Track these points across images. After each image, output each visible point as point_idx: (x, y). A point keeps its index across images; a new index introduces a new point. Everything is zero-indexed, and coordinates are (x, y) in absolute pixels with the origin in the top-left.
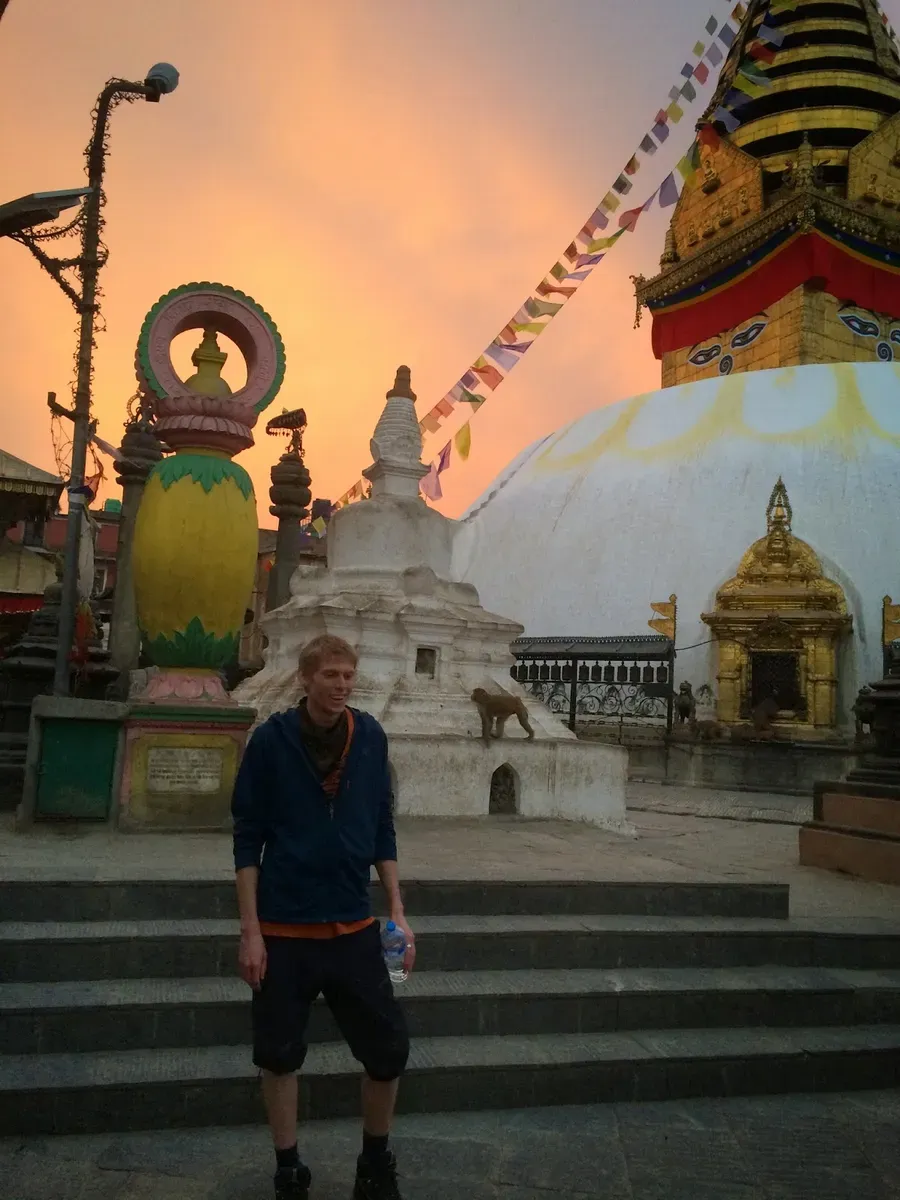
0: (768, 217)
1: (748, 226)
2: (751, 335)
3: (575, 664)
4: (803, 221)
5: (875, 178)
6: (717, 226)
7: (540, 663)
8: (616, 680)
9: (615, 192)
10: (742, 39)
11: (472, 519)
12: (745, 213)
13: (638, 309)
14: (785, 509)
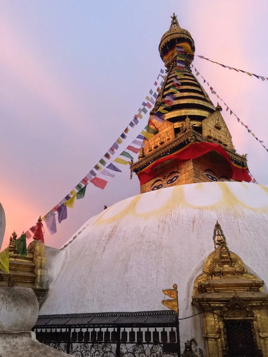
0: (177, 140)
1: (170, 143)
2: (174, 180)
3: (119, 330)
4: (191, 140)
5: (210, 131)
6: (159, 144)
7: (97, 330)
8: (144, 341)
9: (121, 138)
10: (162, 91)
11: (65, 248)
12: (168, 140)
13: (131, 173)
14: (221, 237)
